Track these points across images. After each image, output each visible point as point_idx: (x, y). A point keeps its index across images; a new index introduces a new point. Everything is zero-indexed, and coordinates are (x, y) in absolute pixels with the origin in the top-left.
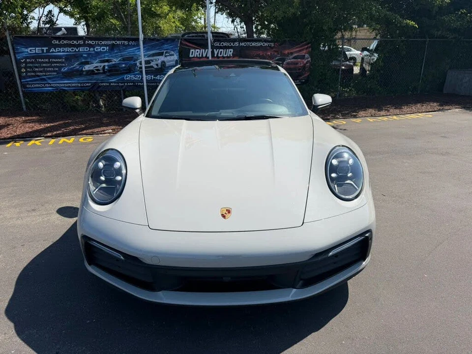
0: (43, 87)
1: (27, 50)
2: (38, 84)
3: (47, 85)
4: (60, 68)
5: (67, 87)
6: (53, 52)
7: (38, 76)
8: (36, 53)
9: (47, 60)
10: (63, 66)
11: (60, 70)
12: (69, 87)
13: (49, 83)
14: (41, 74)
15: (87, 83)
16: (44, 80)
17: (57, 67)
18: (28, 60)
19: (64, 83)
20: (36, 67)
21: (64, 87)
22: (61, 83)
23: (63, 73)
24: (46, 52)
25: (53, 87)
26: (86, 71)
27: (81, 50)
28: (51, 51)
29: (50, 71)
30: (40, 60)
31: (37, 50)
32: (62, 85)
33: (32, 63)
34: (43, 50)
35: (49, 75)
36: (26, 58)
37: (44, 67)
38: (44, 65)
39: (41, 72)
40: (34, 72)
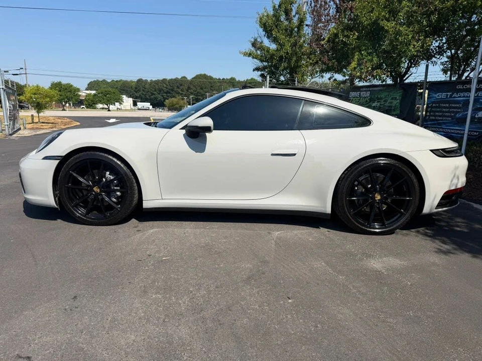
1: (435, 96)
2: (434, 128)
3: (441, 130)
4: (456, 113)
5: (456, 134)
6: (455, 97)
7: (437, 120)
8: (441, 98)
9: (447, 105)
10: (459, 112)
11: (455, 116)
12: (458, 133)
13: (442, 128)
14: (439, 118)
15: (475, 131)
16: (439, 124)
17: (453, 112)
18: (434, 105)
19: (455, 130)
20: (438, 112)
21: (453, 133)
22: (452, 129)
23: (457, 119)
24: (449, 98)
25: (444, 132)
26: (478, 118)
27: (479, 95)
28: (453, 96)
29: (448, 117)
30: (442, 105)
31: (443, 95)
32: (452, 131)
33: (436, 107)
34: (447, 95)
35: (444, 120)
36: (433, 103)
37: (443, 112)
38: (444, 110)
39: (440, 116)
40: (435, 116)
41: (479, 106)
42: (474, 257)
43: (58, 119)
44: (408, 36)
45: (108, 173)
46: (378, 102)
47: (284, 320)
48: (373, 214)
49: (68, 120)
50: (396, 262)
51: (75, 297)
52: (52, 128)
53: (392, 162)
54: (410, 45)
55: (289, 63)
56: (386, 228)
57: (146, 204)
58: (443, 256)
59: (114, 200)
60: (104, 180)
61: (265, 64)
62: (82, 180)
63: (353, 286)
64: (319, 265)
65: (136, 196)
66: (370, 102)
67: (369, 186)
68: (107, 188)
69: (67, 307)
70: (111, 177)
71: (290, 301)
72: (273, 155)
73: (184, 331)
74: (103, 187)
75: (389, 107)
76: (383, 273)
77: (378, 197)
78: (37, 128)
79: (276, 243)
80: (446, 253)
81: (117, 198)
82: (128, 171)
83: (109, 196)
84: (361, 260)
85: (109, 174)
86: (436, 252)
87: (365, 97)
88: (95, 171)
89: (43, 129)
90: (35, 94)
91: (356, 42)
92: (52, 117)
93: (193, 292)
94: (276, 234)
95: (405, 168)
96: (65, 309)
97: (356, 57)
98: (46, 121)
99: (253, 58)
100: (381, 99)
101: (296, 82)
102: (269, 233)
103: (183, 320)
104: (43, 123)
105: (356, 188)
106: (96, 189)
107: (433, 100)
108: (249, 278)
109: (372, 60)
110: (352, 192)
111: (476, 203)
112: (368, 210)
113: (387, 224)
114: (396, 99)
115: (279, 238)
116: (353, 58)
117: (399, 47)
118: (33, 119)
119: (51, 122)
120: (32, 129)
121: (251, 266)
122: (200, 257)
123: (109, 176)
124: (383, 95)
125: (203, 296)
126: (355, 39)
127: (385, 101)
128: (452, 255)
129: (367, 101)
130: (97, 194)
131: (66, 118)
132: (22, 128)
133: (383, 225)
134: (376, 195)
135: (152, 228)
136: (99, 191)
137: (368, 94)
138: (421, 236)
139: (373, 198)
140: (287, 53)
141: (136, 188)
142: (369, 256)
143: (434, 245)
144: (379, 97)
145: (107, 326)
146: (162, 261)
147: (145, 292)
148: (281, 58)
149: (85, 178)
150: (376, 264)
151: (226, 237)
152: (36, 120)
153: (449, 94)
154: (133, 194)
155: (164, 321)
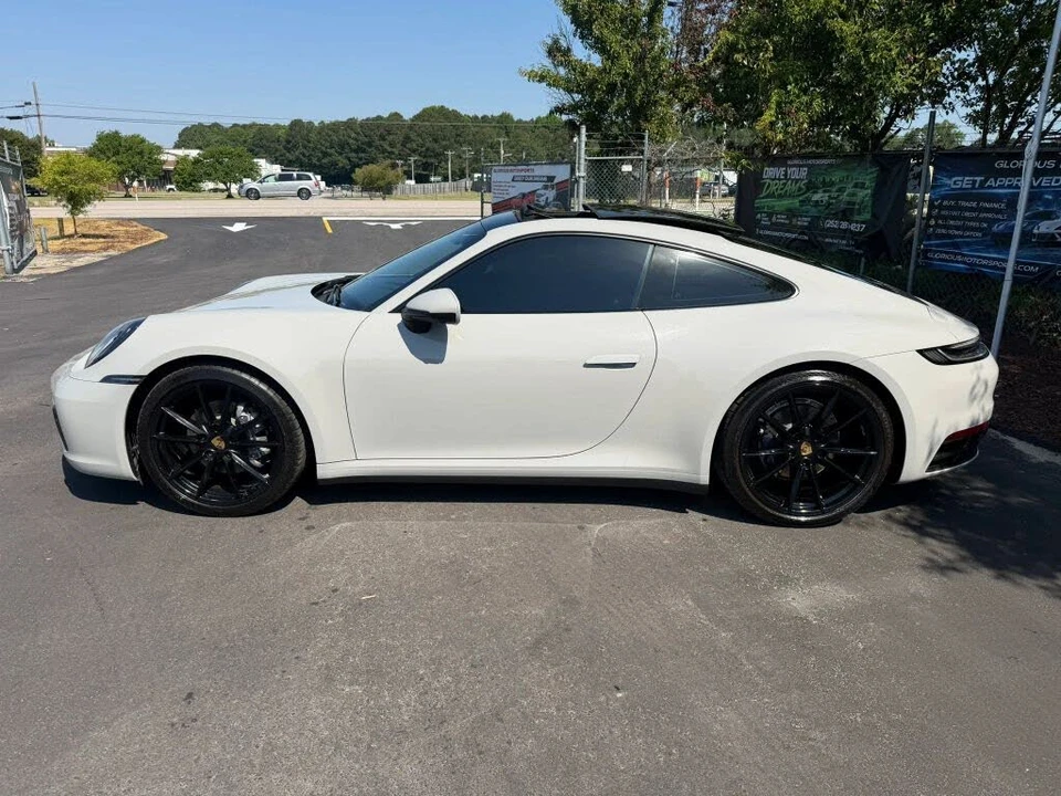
0: (953, 261)
1: (949, 182)
2: (945, 252)
3: (959, 258)
4: (992, 222)
5: (991, 268)
6: (990, 187)
7: (949, 236)
8: (962, 188)
9: (974, 204)
10: (999, 220)
11: (990, 227)
12: (995, 267)
13: (963, 255)
14: (956, 233)
15: (1031, 264)
16: (956, 245)
17: (985, 220)
18: (945, 203)
19: (989, 259)
20: (954, 218)
21: (984, 266)
22: (985, 258)
23: (995, 235)
24: (979, 187)
25: (964, 263)
26: (1039, 234)
27: (1043, 184)
28: (988, 183)
29: (973, 229)
30: (964, 204)
31: (962, 182)
32: (984, 262)
33: (950, 208)
34: (974, 182)
35: (968, 237)
36: (944, 198)
37: (965, 218)
38: (967, 214)
39: (957, 228)
40: (947, 227)
41: (1041, 209)
42: (1000, 577)
43: (118, 224)
44: (890, 50)
45: (241, 408)
46: (825, 192)
47: (606, 741)
48: (797, 481)
49: (140, 227)
50: (837, 594)
51: (190, 695)
52: (105, 249)
53: (837, 378)
54: (893, 71)
55: (630, 96)
56: (824, 513)
57: (324, 471)
58: (936, 578)
59: (257, 463)
60: (233, 421)
61: (577, 97)
62: (186, 423)
63: (748, 656)
64: (681, 604)
65: (302, 455)
66: (808, 189)
67: (789, 426)
68: (240, 439)
69: (175, 720)
70: (248, 415)
71: (619, 695)
72: (586, 366)
73: (409, 770)
74: (231, 438)
75: (849, 203)
76: (809, 622)
77: (807, 450)
78: (73, 251)
79: (596, 554)
80: (944, 569)
81: (263, 458)
82: (283, 404)
83: (245, 455)
84: (767, 590)
85: (244, 411)
86: (924, 567)
87: (797, 181)
88: (214, 404)
89: (86, 252)
90: (62, 173)
91: (773, 66)
92: (104, 220)
93: (426, 679)
94: (596, 529)
95: (864, 392)
96: (173, 725)
97: (774, 98)
98: (92, 232)
99: (549, 85)
100: (832, 184)
101: (646, 141)
102: (581, 528)
103: (407, 744)
104: (84, 236)
105: (762, 431)
106: (216, 442)
107: (943, 191)
108: (538, 643)
109: (809, 105)
110: (753, 441)
111: (1021, 438)
112: (785, 474)
113: (827, 506)
114: (862, 186)
115: (602, 540)
116: (767, 101)
117: (869, 76)
118: (62, 229)
119: (103, 233)
120: (62, 252)
121: (542, 612)
122: (438, 592)
123: (244, 414)
124: (836, 176)
125: (445, 689)
126: (771, 59)
127: (841, 190)
128: (955, 574)
129: (800, 189)
130: (220, 453)
131: (135, 223)
132: (40, 250)
133: (817, 507)
134: (803, 446)
135: (338, 520)
136: (223, 445)
137: (804, 172)
138: (895, 527)
139: (797, 451)
140: (626, 75)
141: (302, 438)
142: (785, 581)
143: (921, 550)
144: (828, 180)
145: (256, 762)
146: (361, 604)
147: (329, 679)
148: (612, 88)
149: (193, 417)
150: (797, 601)
151: (491, 542)
152: (69, 229)
153: (978, 179)
154: (295, 451)
155: (369, 747)
